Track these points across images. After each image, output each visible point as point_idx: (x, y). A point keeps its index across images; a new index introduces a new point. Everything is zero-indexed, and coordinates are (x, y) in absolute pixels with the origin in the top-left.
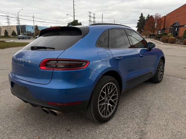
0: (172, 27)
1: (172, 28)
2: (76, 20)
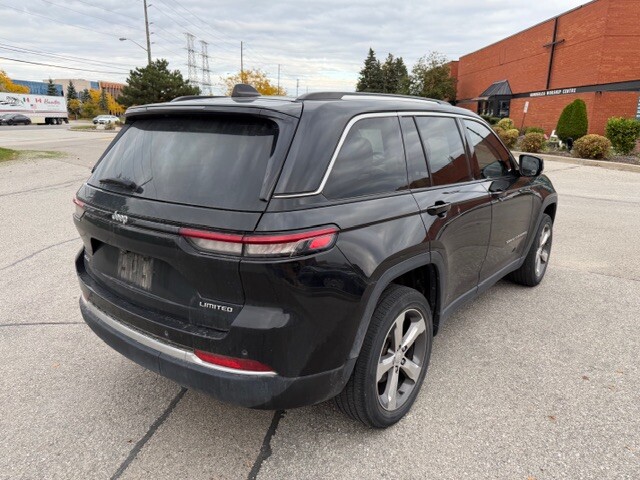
0: (486, 98)
1: (487, 102)
2: (159, 62)
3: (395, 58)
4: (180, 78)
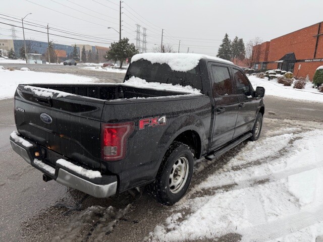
1: (282, 63)
2: (124, 39)
3: (239, 39)
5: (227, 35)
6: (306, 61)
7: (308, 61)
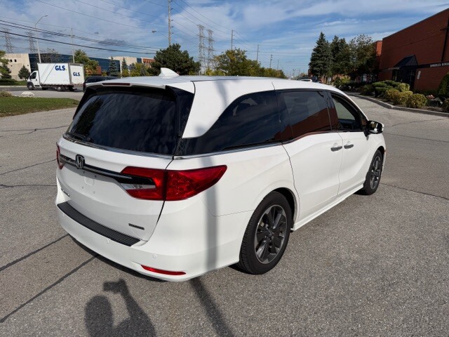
0: (398, 68)
1: (399, 71)
2: (174, 45)
3: (340, 39)
4: (187, 56)
5: (322, 35)
6: (431, 66)
7: (433, 65)
